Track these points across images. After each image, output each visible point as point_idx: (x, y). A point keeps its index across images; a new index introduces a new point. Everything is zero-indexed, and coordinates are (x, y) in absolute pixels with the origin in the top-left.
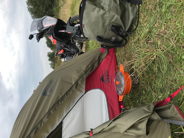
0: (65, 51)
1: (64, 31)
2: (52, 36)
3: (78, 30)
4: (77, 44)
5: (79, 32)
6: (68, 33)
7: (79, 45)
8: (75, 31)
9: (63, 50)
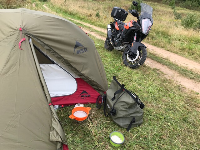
0: (117, 31)
1: (135, 39)
2: (133, 26)
3: (134, 54)
4: (122, 47)
5: (131, 54)
6: (133, 43)
7: (120, 49)
8: (133, 51)
9: (119, 30)
